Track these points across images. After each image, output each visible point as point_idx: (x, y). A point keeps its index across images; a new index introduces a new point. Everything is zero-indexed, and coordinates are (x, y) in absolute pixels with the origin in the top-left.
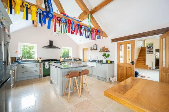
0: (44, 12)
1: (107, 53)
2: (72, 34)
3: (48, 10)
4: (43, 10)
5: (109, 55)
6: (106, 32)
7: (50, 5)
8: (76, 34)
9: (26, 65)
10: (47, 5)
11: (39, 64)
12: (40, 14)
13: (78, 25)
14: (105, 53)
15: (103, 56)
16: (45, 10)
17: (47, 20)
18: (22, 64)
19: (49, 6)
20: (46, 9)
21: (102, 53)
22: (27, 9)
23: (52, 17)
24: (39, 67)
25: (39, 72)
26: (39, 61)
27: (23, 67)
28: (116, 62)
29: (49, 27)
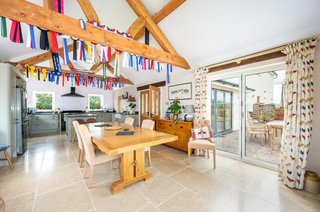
0: (53, 71)
1: (133, 103)
2: (84, 85)
3: (57, 69)
4: (52, 70)
5: (135, 105)
6: (130, 80)
7: (59, 65)
8: (86, 86)
9: (41, 116)
10: (56, 65)
11: (56, 116)
12: (49, 74)
13: (89, 77)
14: (132, 102)
15: (130, 106)
16: (54, 70)
17: (56, 77)
18: (37, 116)
19: (57, 66)
20: (55, 68)
21: (129, 103)
22: (39, 72)
23: (61, 75)
24: (57, 119)
25: (57, 124)
26: (57, 112)
27: (38, 119)
28: (139, 113)
29: (57, 83)
